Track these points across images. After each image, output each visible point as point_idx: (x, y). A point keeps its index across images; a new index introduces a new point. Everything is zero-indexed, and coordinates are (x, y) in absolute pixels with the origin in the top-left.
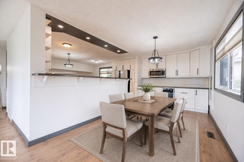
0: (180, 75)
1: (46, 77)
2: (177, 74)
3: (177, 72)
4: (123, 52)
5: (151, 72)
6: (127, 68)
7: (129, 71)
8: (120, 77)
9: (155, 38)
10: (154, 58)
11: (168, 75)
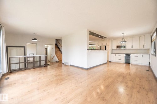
0: (134, 48)
1: (90, 50)
3: (132, 46)
4: (105, 38)
5: (118, 46)
6: (104, 44)
7: (106, 46)
8: (101, 49)
9: (123, 33)
10: (123, 42)
11: (127, 48)
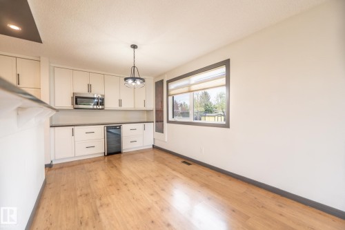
2: (120, 105)
3: (120, 101)
9: (134, 46)
11: (108, 105)
